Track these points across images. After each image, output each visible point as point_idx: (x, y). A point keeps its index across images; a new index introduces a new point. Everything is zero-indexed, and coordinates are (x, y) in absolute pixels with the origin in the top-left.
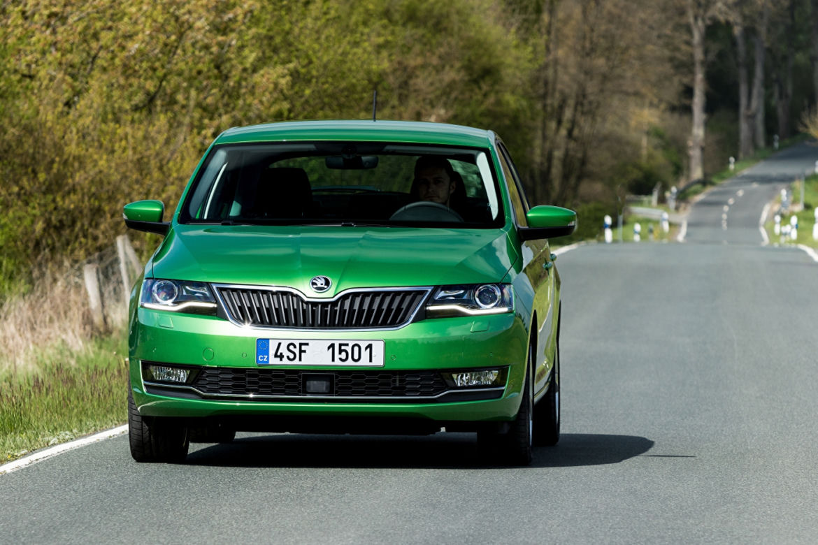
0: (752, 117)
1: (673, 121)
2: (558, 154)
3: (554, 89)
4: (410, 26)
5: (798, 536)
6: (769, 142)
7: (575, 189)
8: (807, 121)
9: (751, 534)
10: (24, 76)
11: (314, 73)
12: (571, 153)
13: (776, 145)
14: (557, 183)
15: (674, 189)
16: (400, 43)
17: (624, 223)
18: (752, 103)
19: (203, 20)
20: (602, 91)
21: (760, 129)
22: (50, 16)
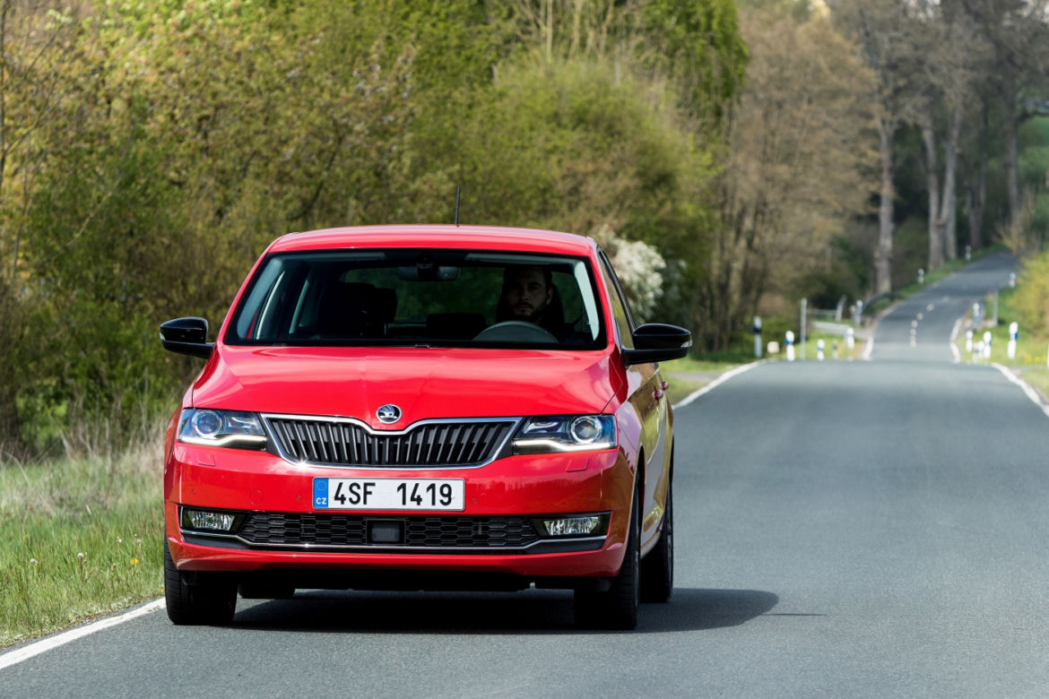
0: (942, 227)
1: (859, 230)
2: (737, 266)
3: (733, 198)
4: (579, 129)
5: (1000, 680)
6: (961, 253)
7: (756, 302)
8: (1001, 232)
9: (950, 677)
10: (173, 182)
11: (479, 179)
12: (751, 265)
13: (968, 256)
14: (736, 297)
15: (860, 303)
16: (568, 147)
17: (807, 339)
18: (943, 210)
19: (362, 124)
20: (784, 199)
21: (951, 239)
22: (200, 120)
